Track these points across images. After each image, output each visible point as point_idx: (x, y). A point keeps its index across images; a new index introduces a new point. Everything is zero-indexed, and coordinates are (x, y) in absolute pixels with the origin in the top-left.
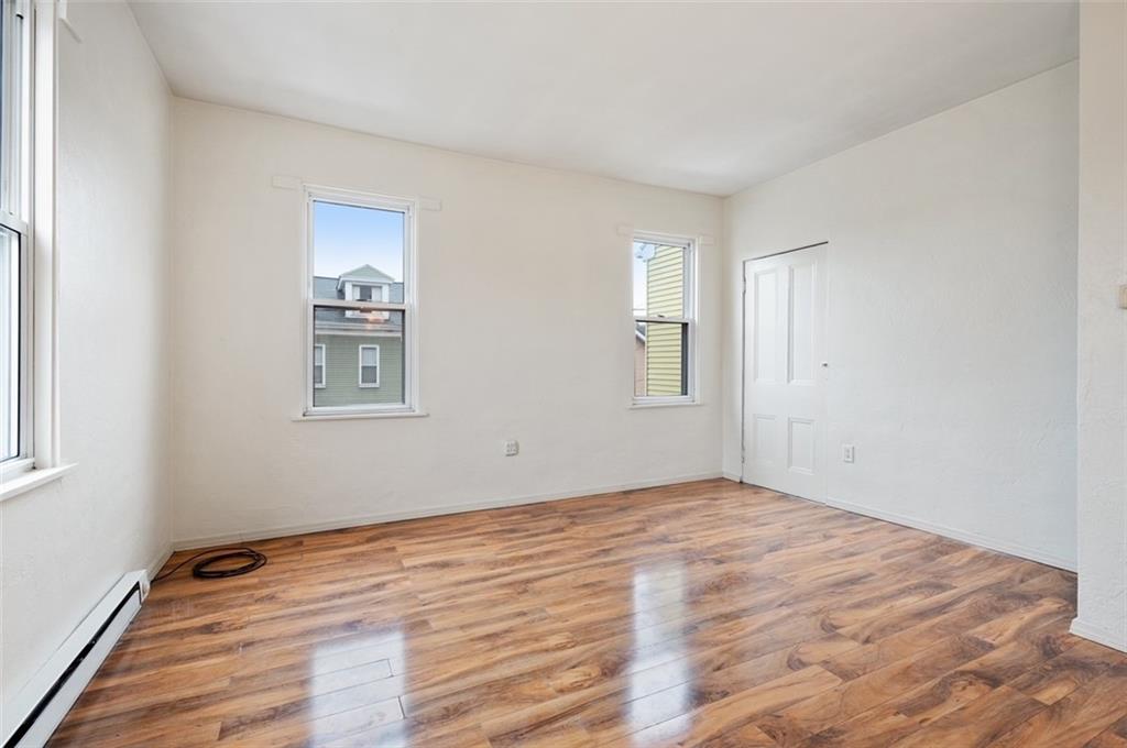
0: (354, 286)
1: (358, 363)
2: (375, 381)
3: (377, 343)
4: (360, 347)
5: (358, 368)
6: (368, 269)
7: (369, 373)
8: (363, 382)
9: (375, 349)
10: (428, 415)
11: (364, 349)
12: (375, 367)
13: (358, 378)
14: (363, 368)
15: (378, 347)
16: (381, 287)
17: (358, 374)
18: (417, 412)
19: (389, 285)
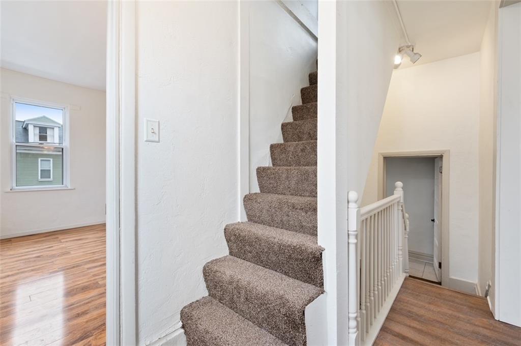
0: (34, 126)
1: (38, 168)
2: (50, 178)
3: (50, 158)
4: (40, 159)
5: (38, 171)
6: (44, 118)
7: (46, 173)
8: (41, 178)
9: (50, 160)
10: (74, 189)
11: (41, 160)
12: (50, 170)
13: (38, 175)
14: (41, 170)
15: (51, 160)
16: (53, 128)
17: (38, 173)
18: (69, 188)
19: (59, 127)
